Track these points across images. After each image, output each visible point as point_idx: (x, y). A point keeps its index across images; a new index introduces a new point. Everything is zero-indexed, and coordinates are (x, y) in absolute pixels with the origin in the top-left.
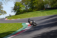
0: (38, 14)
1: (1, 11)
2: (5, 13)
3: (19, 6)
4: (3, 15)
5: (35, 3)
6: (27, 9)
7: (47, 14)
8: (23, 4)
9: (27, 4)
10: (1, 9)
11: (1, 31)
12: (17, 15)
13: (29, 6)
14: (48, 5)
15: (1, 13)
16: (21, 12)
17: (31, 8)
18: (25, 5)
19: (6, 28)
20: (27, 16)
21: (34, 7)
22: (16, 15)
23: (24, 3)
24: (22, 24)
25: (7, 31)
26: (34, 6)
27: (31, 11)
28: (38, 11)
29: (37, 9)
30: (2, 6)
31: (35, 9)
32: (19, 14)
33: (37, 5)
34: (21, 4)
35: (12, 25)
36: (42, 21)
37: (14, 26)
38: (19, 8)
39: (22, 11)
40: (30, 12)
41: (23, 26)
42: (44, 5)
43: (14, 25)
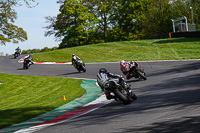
0: (145, 51)
1: (8, 26)
2: (22, 35)
3: (76, 15)
4: (15, 42)
5: (138, 7)
6: (105, 29)
7: (179, 52)
8: (91, 8)
9: (108, 9)
10: (9, 21)
11: (3, 101)
12: (66, 47)
13: (113, 20)
14: (184, 21)
15: (6, 36)
16: (83, 40)
17: (120, 26)
18: (101, 14)
19: (20, 92)
20: (102, 54)
21: (132, 25)
22: (61, 47)
23: (96, 7)
24: (81, 82)
25: (24, 106)
26: (134, 20)
27: (120, 39)
28: (145, 38)
29: (143, 30)
30: (13, 7)
31: (134, 32)
32: (76, 45)
33: (143, 16)
34: (85, 8)
35: (43, 84)
36: (158, 77)
37: (51, 89)
38: (75, 22)
39: (85, 35)
40: (118, 40)
41: (85, 92)
42: (170, 18)
43: (51, 84)
